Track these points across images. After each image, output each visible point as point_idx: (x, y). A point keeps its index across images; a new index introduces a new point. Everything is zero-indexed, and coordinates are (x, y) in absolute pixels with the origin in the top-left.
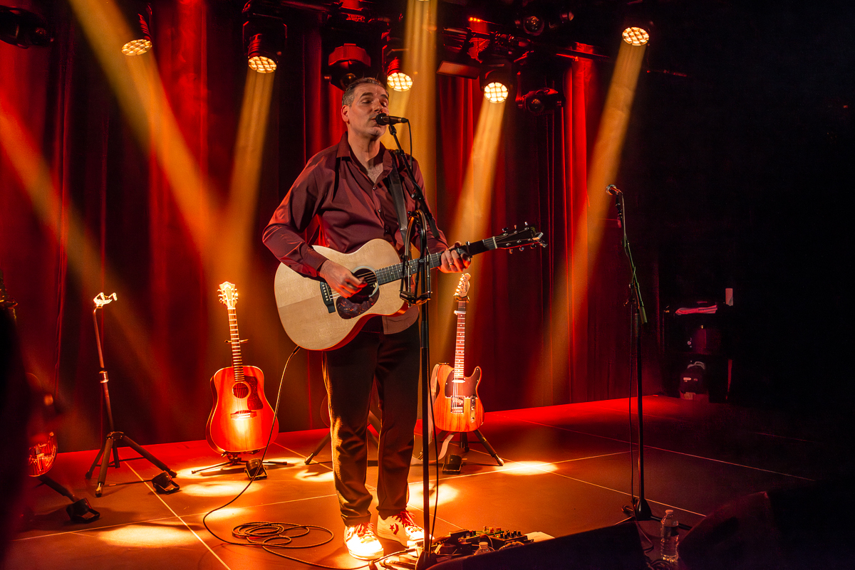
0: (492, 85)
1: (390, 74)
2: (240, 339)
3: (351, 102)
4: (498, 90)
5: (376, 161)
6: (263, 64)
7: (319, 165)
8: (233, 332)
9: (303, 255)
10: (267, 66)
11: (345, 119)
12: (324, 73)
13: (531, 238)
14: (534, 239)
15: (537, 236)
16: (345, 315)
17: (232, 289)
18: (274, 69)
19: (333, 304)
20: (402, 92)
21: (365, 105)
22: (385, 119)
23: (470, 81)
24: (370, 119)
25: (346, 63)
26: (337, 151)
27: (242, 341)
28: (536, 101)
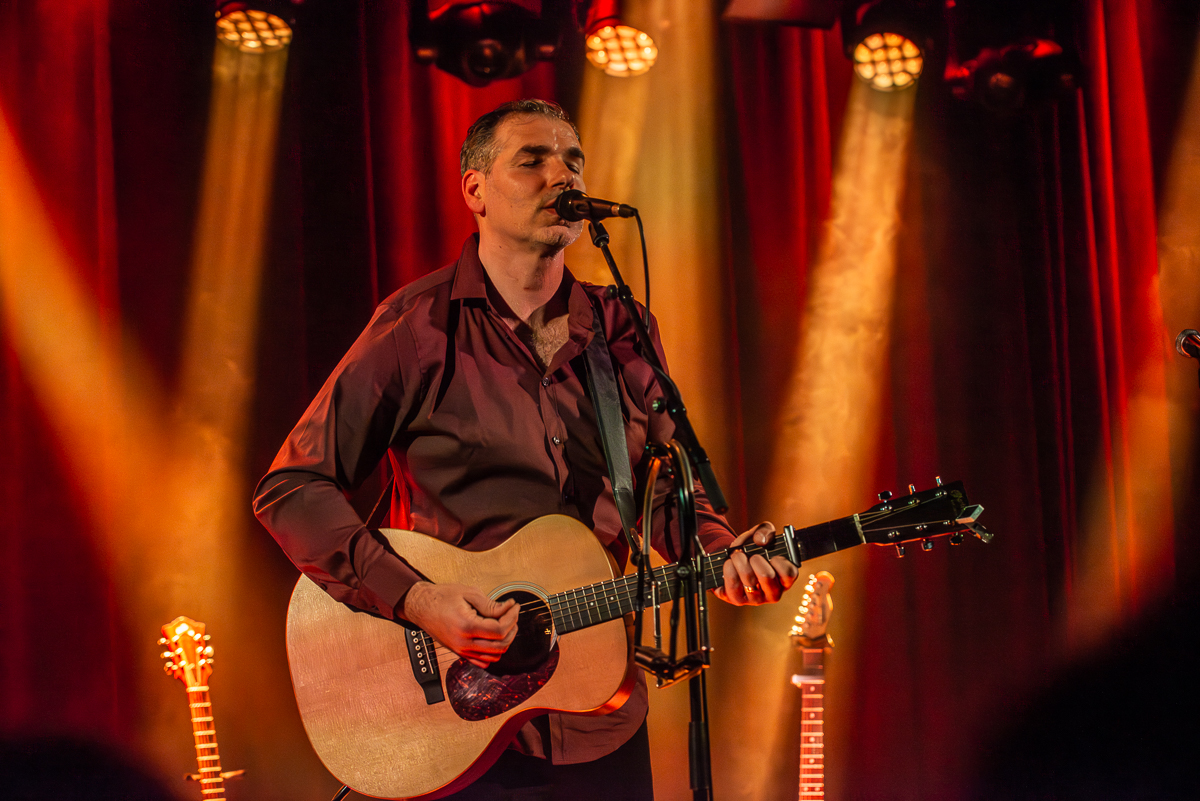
0: (875, 41)
1: (594, 30)
2: (223, 771)
3: (489, 160)
4: (894, 54)
5: (553, 310)
6: (255, 30)
7: (405, 320)
8: (204, 752)
9: (358, 564)
10: (266, 34)
11: (472, 203)
12: (417, 41)
13: (952, 518)
14: (960, 521)
15: (968, 513)
16: (469, 711)
17: (198, 637)
18: (285, 41)
19: (438, 681)
20: (630, 78)
21: (528, 170)
22: (578, 207)
23: (818, 35)
24: (541, 208)
25: (475, 10)
26: (451, 282)
27: (228, 775)
28: (1001, 79)
